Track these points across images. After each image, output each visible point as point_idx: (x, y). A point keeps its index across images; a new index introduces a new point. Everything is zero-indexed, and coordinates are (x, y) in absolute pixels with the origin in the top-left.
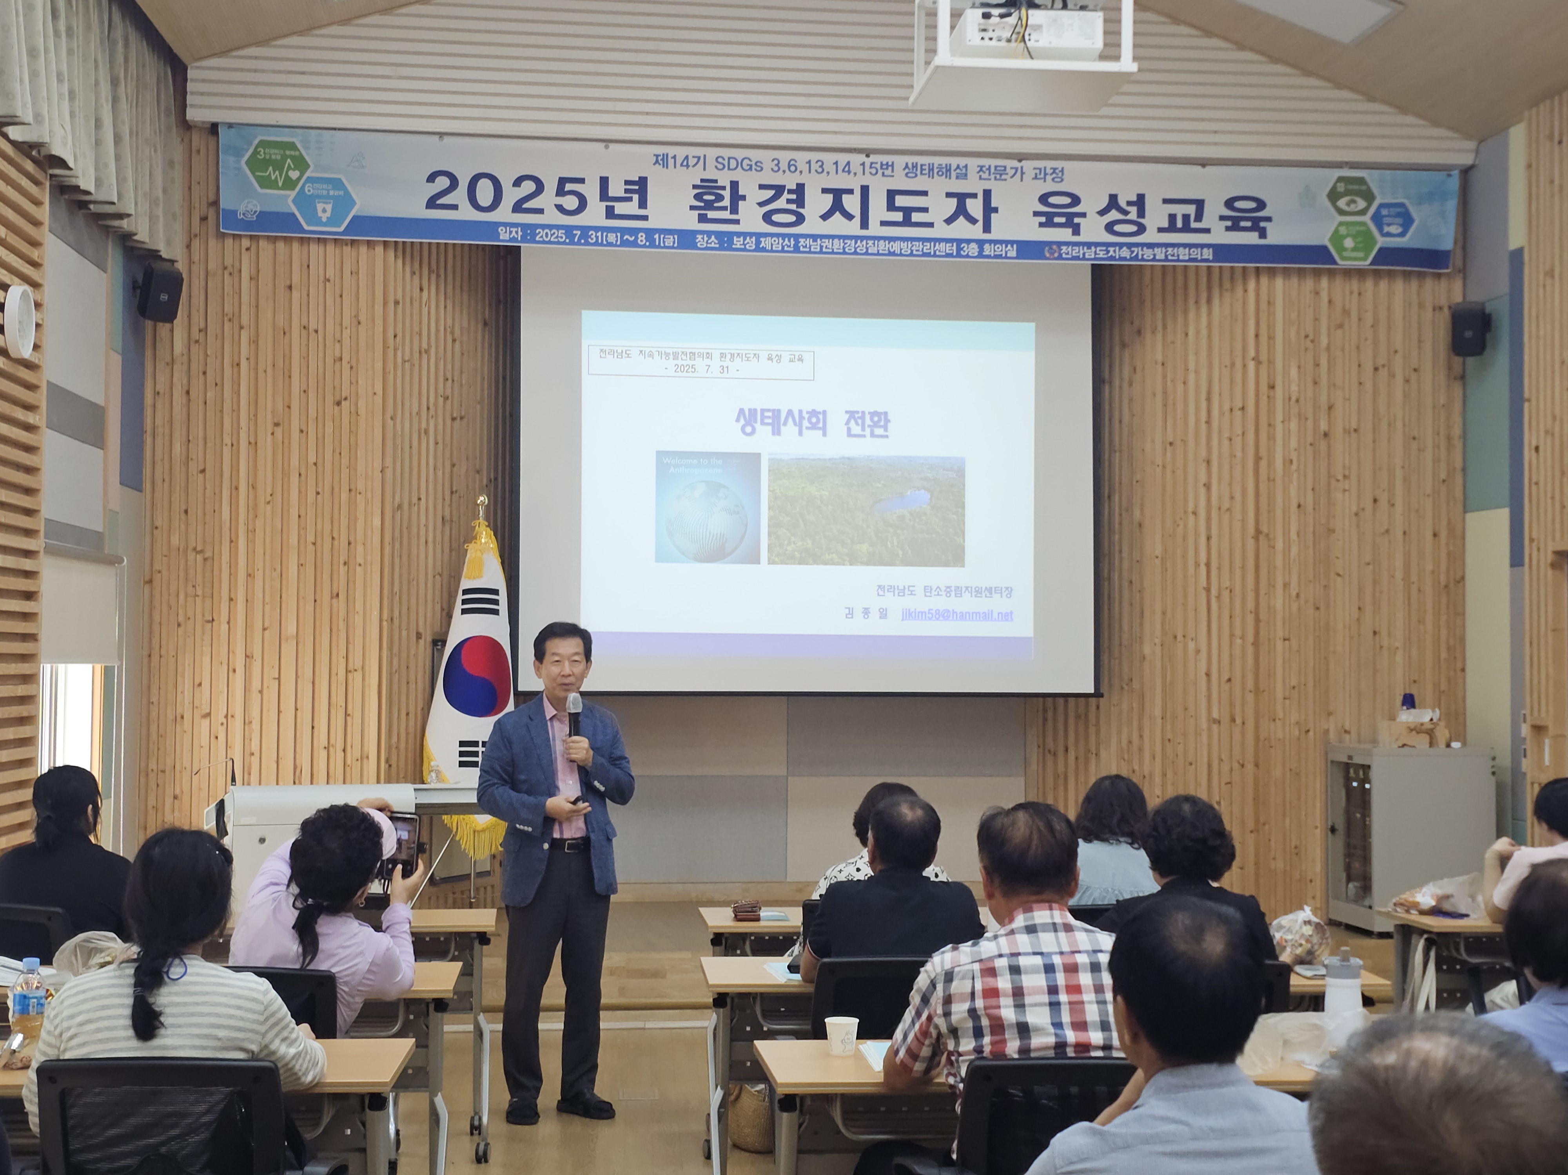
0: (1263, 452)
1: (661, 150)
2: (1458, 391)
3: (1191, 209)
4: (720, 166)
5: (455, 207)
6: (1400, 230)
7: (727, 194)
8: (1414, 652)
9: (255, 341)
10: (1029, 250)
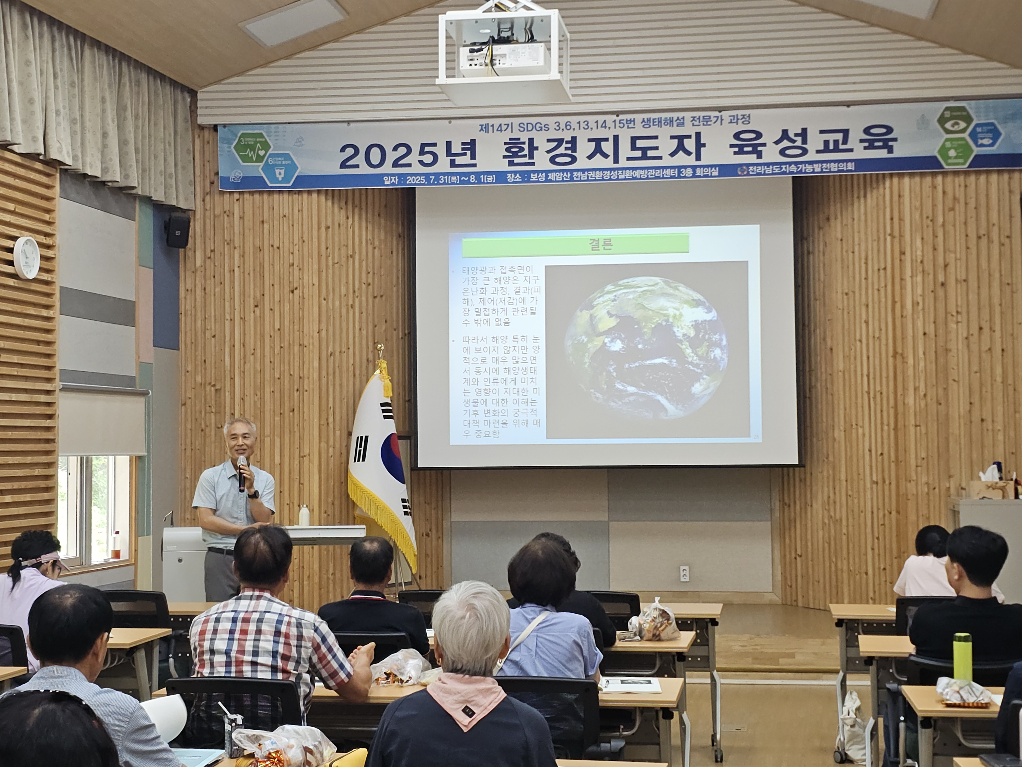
0: (897, 298)
1: (484, 122)
3: (840, 136)
4: (522, 129)
5: (357, 166)
6: (991, 141)
7: (526, 147)
9: (243, 256)
10: (727, 171)
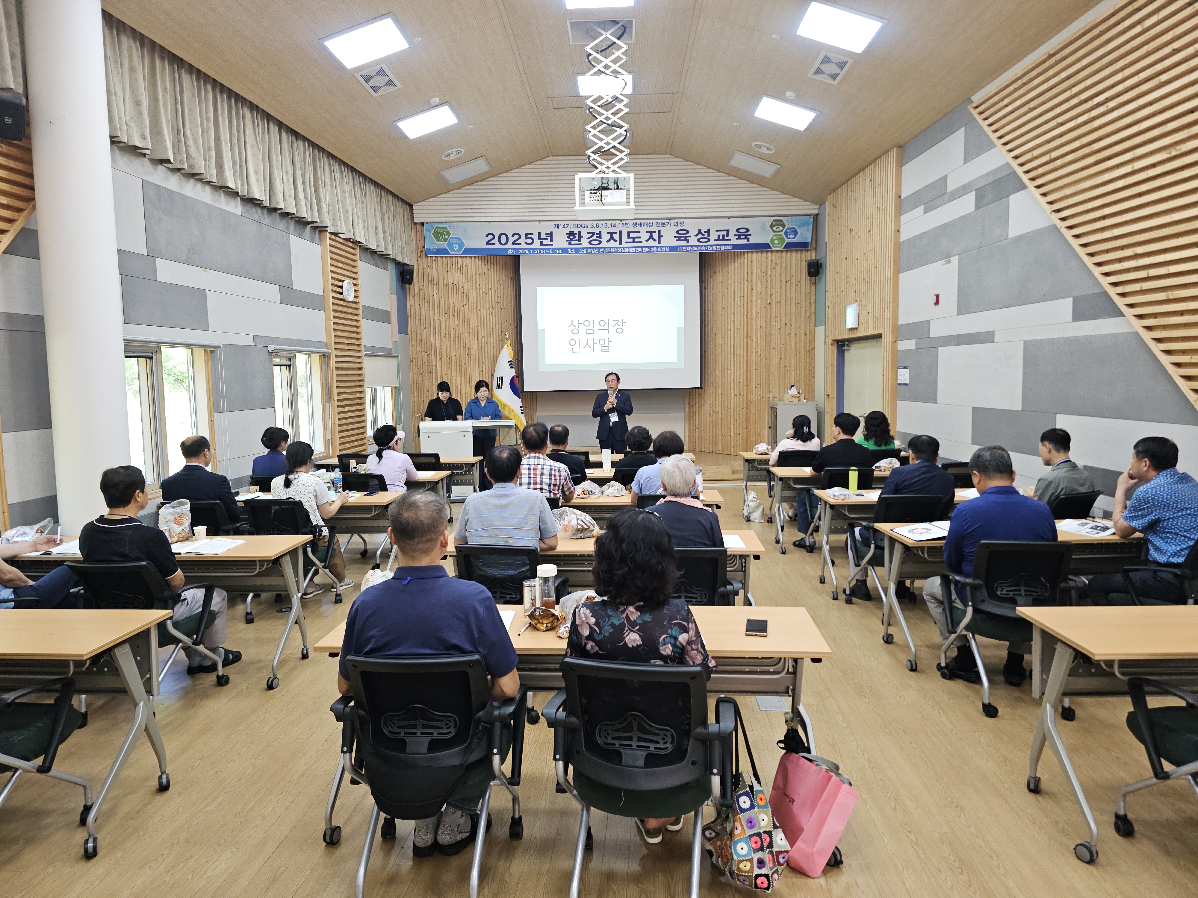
0: (749, 310)
1: (556, 223)
2: (813, 287)
3: (725, 233)
4: (575, 227)
5: (494, 244)
6: (794, 236)
7: (577, 236)
8: (798, 372)
9: (438, 288)
10: (673, 249)
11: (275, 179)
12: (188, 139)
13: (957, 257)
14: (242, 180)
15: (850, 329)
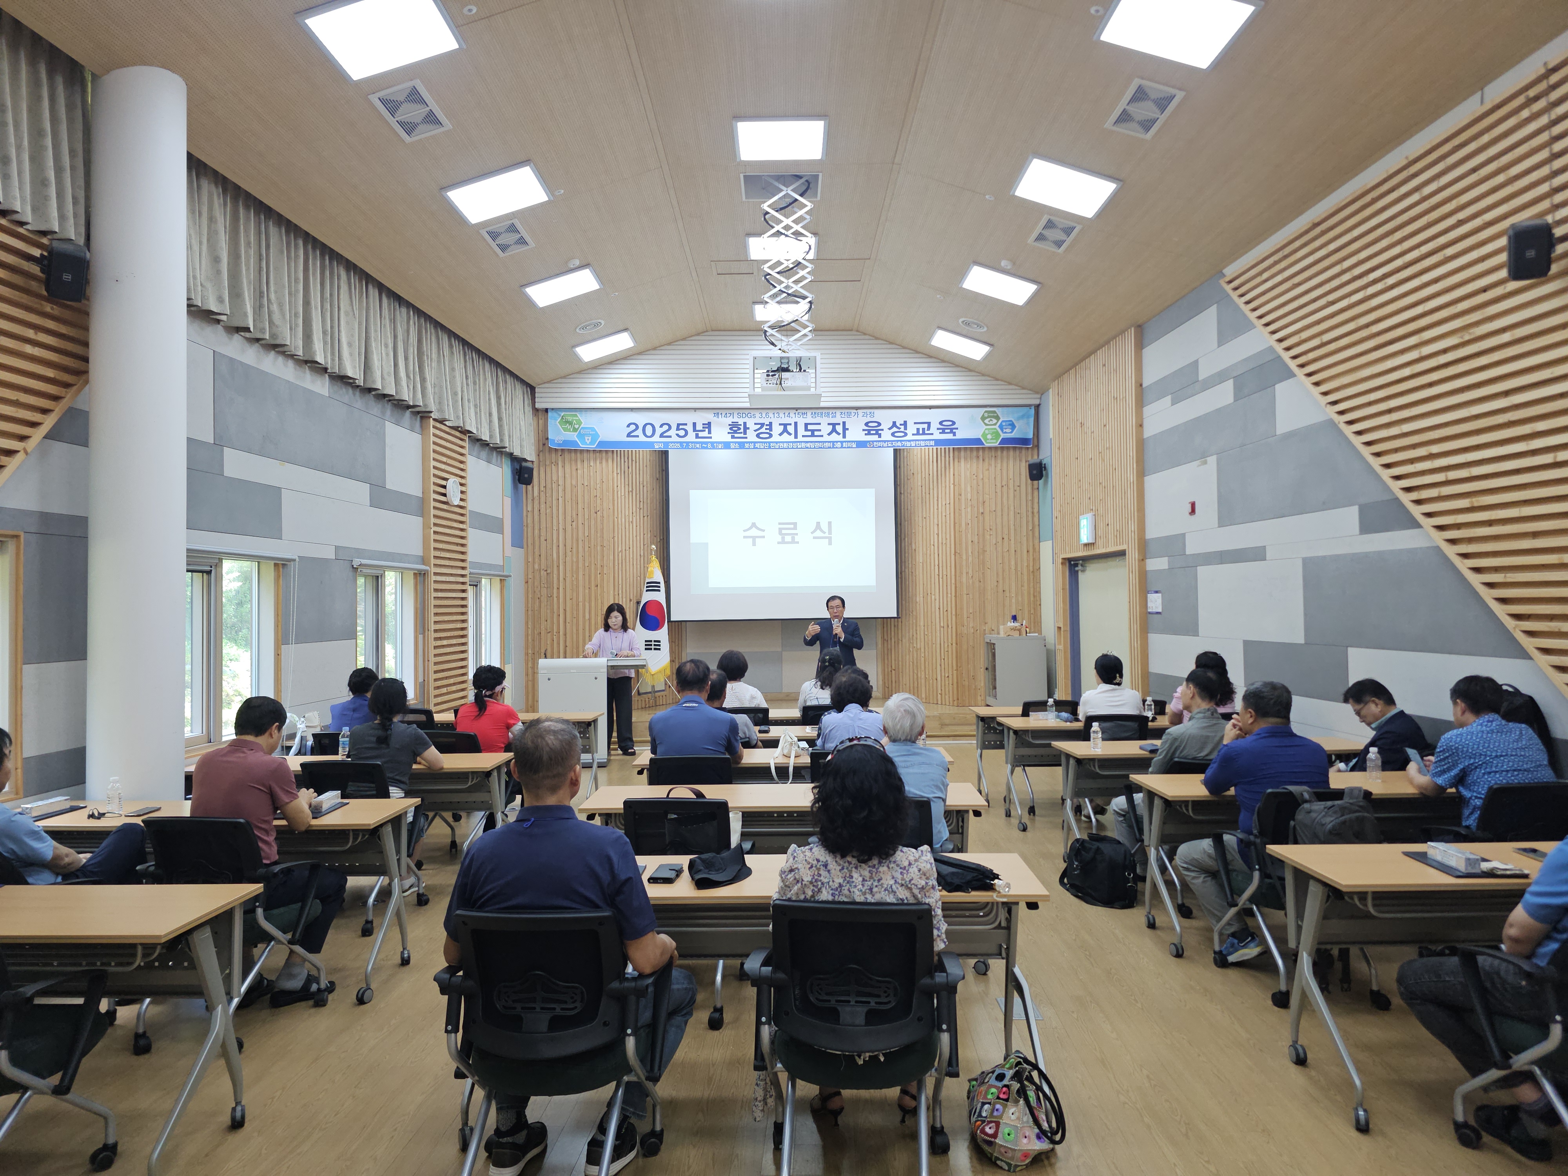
0: (957, 521)
1: (716, 411)
2: (1036, 494)
3: (926, 426)
4: (739, 417)
5: (638, 436)
6: (1011, 430)
7: (742, 427)
8: (1020, 599)
10: (861, 444)
11: (373, 354)
12: (272, 304)
13: (1214, 458)
14: (333, 354)
15: (1086, 545)
